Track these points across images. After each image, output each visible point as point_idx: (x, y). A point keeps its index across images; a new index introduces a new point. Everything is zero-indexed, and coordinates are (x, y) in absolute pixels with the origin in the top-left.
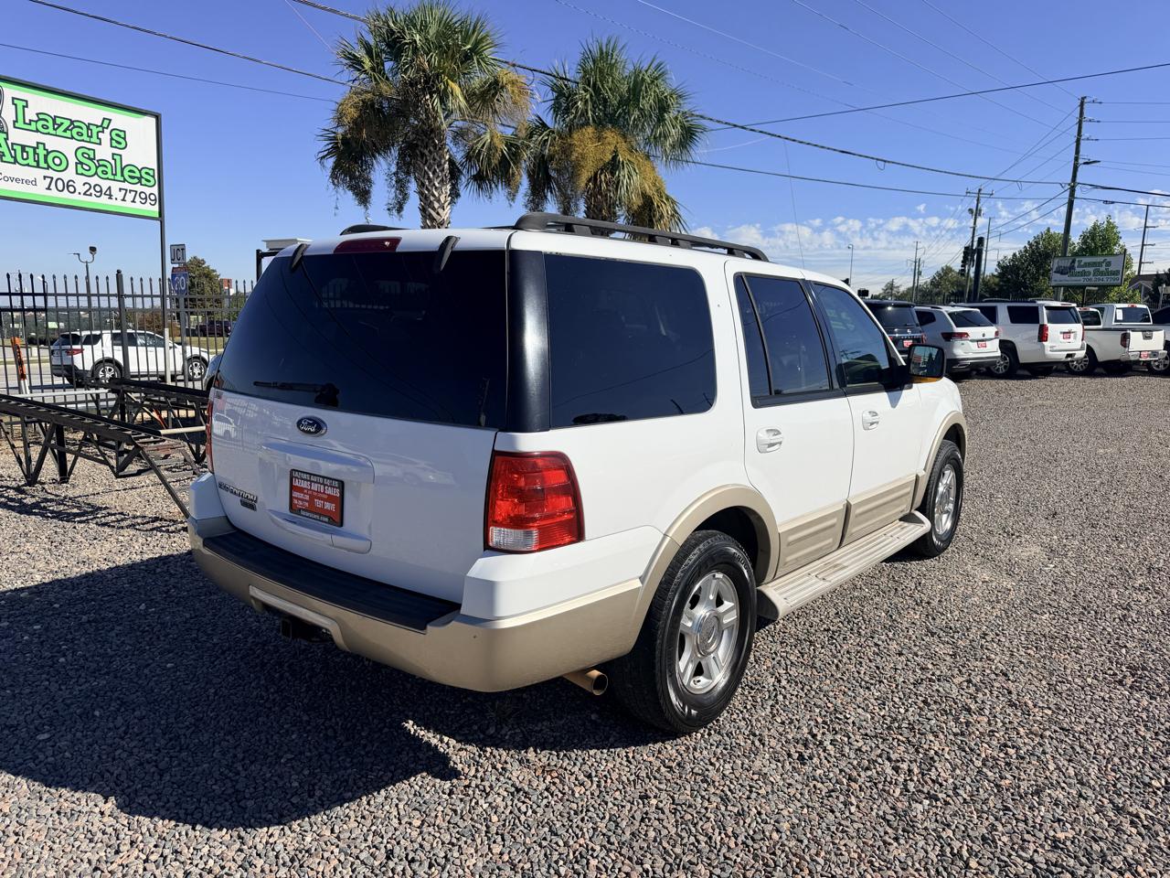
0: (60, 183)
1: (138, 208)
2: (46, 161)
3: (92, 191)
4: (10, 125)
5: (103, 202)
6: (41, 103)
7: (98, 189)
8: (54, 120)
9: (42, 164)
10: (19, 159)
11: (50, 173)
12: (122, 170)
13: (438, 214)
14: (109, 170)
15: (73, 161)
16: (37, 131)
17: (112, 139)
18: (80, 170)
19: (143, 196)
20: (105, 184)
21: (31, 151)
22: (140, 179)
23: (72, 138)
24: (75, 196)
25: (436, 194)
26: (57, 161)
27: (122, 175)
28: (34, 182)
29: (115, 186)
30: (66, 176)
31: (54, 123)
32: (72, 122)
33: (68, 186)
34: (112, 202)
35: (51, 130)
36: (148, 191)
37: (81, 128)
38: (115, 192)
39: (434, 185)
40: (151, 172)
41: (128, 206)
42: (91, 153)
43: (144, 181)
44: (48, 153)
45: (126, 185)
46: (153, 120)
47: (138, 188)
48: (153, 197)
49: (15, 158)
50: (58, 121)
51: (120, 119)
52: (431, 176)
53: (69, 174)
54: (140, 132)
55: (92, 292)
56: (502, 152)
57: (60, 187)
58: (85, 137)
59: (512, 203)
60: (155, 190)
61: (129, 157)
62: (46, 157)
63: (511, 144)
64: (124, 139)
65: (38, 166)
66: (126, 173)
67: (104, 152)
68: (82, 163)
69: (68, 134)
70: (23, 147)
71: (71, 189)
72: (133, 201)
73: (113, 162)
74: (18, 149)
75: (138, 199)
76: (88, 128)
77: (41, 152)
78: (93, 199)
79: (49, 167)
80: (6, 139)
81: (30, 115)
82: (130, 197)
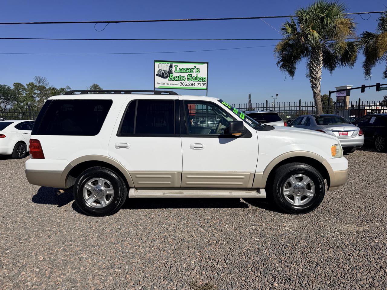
0: (183, 84)
1: (202, 87)
2: (181, 79)
3: (191, 85)
4: (174, 72)
5: (193, 87)
6: (181, 65)
7: (192, 84)
8: (183, 69)
9: (180, 80)
10: (175, 80)
11: (182, 82)
12: (198, 78)
13: (315, 75)
14: (195, 79)
15: (186, 78)
16: (179, 72)
17: (196, 71)
18: (188, 80)
19: (203, 84)
20: (194, 83)
21: (178, 77)
22: (202, 80)
23: (187, 72)
24: (187, 86)
25: (315, 69)
26: (183, 79)
27: (198, 80)
28: (178, 84)
29: (196, 83)
30: (185, 82)
31: (183, 70)
32: (187, 69)
33: (185, 84)
34: (195, 87)
35: (182, 72)
36: (204, 83)
37: (189, 70)
38: (196, 84)
39: (314, 66)
40: (205, 78)
41: (199, 87)
42: (191, 75)
43: (203, 80)
44: (181, 77)
45: (199, 82)
46: (207, 64)
47: (202, 82)
48: (205, 84)
49: (174, 79)
50: (184, 69)
51: (198, 66)
52: (313, 63)
53: (186, 81)
54: (203, 68)
55: (275, 106)
56: (346, 48)
57: (183, 85)
58: (190, 72)
59: (352, 67)
60: (206, 82)
61: (200, 75)
62: (181, 78)
63: (350, 45)
64: (199, 70)
65: (179, 80)
66: (199, 79)
67: (194, 75)
68: (188, 78)
69: (186, 72)
70: (176, 76)
71: (186, 85)
72: (200, 86)
73: (196, 77)
74: (175, 77)
75: (201, 85)
76: (191, 69)
77: (180, 77)
78: (191, 87)
79: (181, 80)
80: (173, 75)
81: (178, 69)
82: (199, 85)
